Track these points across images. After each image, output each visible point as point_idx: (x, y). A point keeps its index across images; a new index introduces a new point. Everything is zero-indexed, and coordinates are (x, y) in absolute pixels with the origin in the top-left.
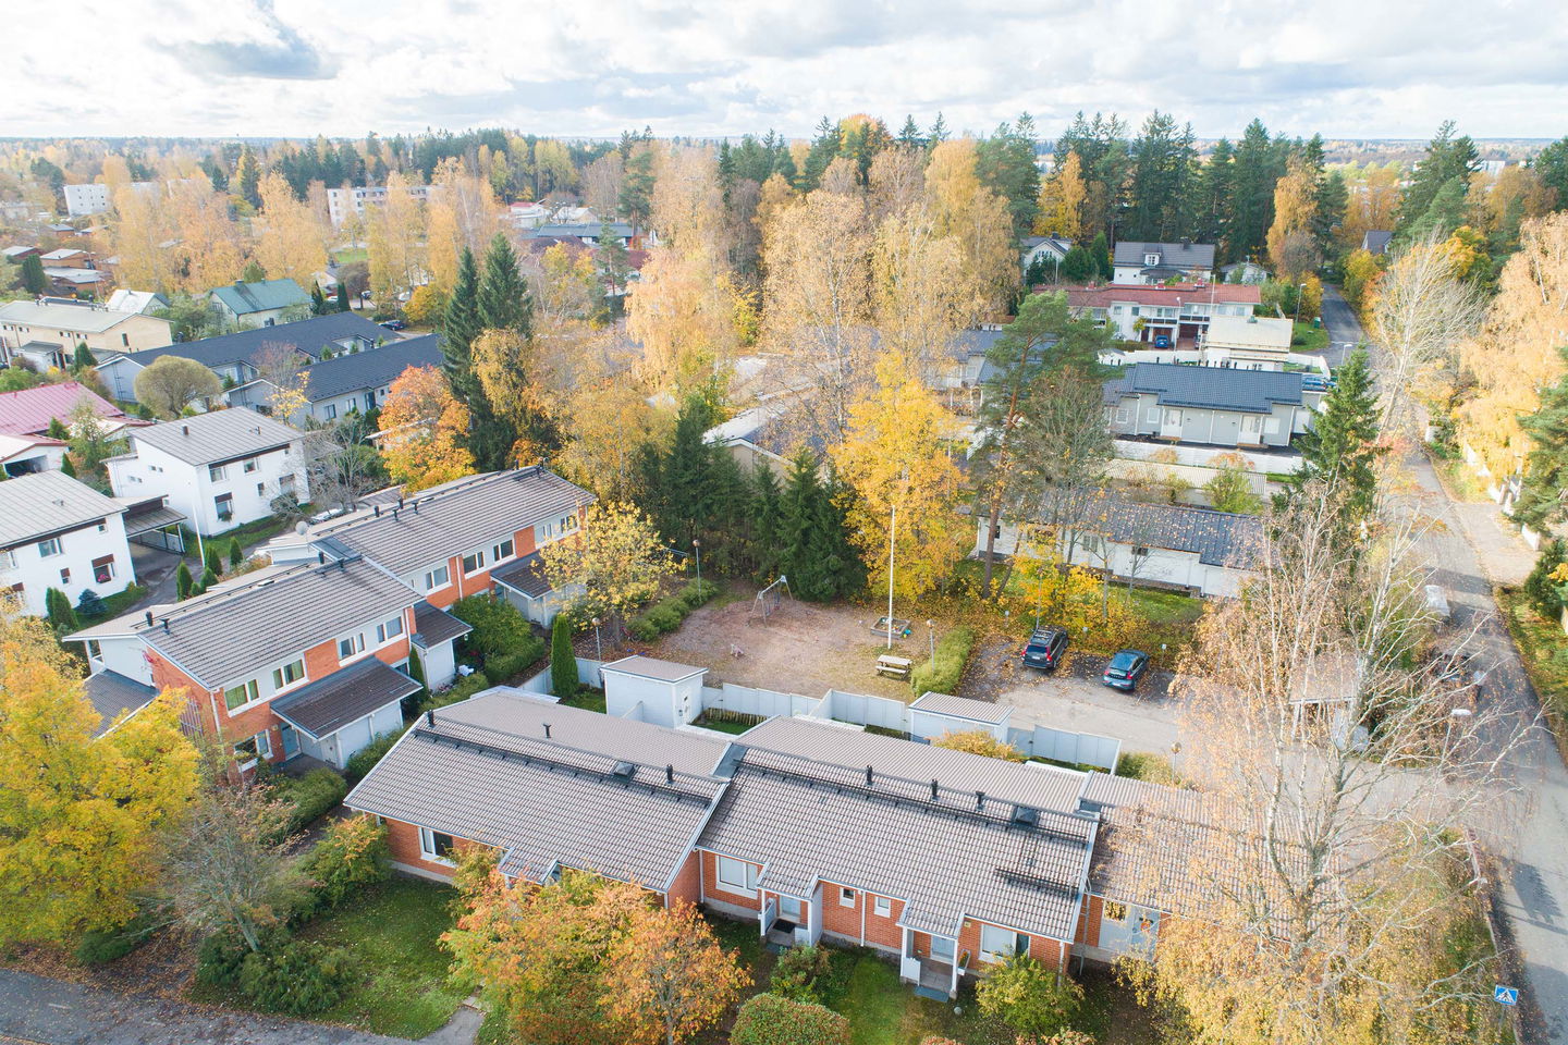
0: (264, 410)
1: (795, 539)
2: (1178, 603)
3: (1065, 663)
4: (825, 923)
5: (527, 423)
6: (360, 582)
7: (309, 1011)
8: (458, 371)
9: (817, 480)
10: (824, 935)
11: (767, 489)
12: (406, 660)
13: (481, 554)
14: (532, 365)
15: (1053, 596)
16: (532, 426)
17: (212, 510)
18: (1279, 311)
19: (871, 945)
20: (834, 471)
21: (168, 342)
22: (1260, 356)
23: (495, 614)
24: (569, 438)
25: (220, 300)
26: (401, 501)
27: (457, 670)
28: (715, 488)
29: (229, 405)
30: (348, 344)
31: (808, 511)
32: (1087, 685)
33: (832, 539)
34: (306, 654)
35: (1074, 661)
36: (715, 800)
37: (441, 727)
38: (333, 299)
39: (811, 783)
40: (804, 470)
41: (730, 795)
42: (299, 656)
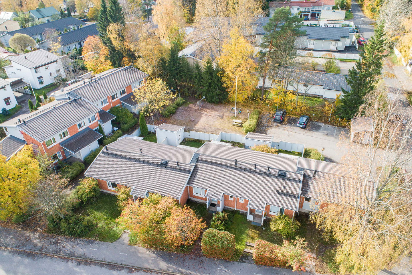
0: (49, 50)
1: (207, 85)
2: (316, 101)
3: (286, 120)
4: (225, 204)
5: (126, 52)
6: (82, 106)
7: (80, 235)
8: (104, 37)
9: (213, 68)
10: (224, 207)
11: (198, 71)
12: (98, 127)
13: (116, 94)
14: (125, 34)
15: (281, 100)
16: (127, 53)
17: (37, 81)
18: (339, 7)
19: (238, 210)
20: (218, 64)
21: (19, 28)
22: (336, 22)
23: (122, 112)
24: (139, 57)
25: (32, 14)
26: (91, 79)
27: (113, 129)
28: (183, 71)
29: (38, 49)
30: (72, 27)
31: (211, 77)
32: (292, 127)
33: (218, 85)
34: (68, 129)
35: (288, 119)
36: (192, 171)
37: (110, 151)
38: (66, 12)
39: (219, 165)
40: (209, 65)
41: (196, 169)
42: (66, 129)
